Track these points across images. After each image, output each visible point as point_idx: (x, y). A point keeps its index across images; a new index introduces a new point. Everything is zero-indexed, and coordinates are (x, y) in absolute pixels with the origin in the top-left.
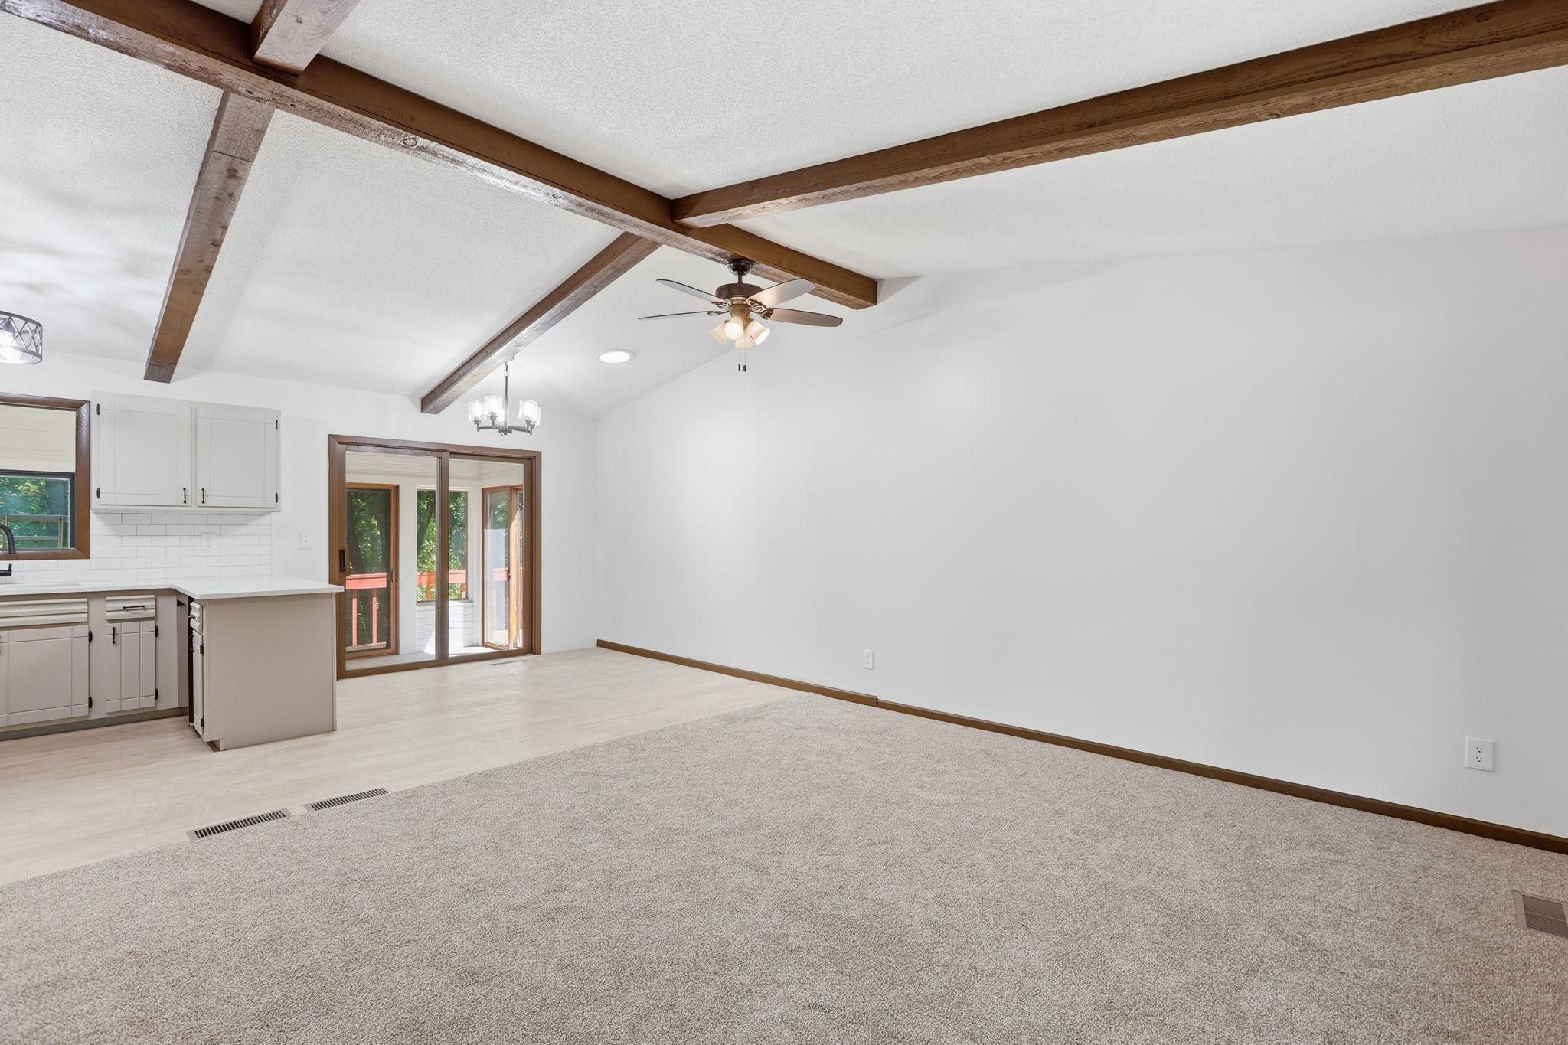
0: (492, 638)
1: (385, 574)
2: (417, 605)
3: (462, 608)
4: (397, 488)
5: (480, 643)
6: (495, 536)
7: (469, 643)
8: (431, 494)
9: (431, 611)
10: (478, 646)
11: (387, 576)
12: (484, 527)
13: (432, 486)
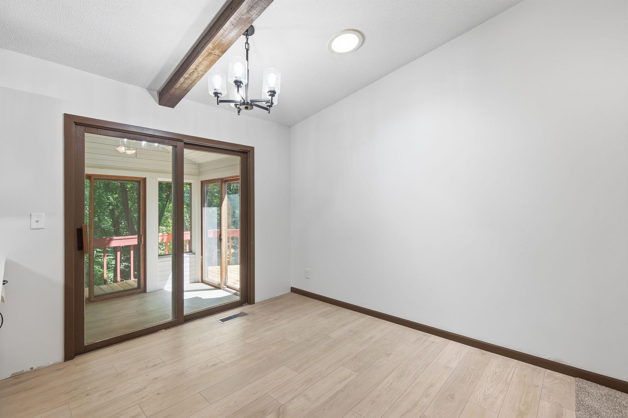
0: (208, 277)
1: (136, 236)
2: (159, 258)
3: (189, 258)
4: (145, 179)
5: (200, 280)
6: (210, 212)
7: (193, 281)
8: (168, 185)
9: (168, 262)
10: (198, 282)
11: (138, 237)
12: (202, 206)
13: (169, 179)
